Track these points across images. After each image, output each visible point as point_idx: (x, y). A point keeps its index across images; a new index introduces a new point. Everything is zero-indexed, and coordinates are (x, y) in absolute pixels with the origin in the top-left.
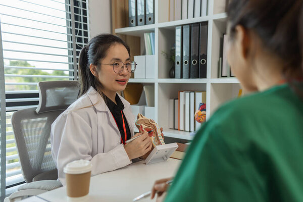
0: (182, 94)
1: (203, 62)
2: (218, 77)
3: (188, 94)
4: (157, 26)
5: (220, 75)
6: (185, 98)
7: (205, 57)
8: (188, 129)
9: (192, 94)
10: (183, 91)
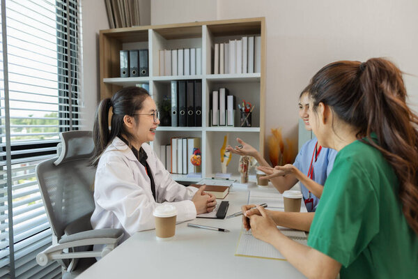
0: (174, 141)
1: (199, 112)
2: (210, 126)
3: (180, 141)
4: (151, 78)
5: (210, 124)
6: (177, 144)
7: (200, 108)
8: (180, 172)
9: (185, 140)
10: (175, 138)
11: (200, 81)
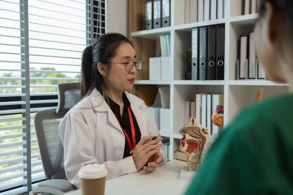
0: (198, 96)
1: (220, 63)
2: (236, 79)
3: (204, 96)
4: (172, 28)
5: (237, 77)
6: (202, 100)
7: (222, 58)
9: (209, 96)
10: (199, 93)
11: (223, 26)
